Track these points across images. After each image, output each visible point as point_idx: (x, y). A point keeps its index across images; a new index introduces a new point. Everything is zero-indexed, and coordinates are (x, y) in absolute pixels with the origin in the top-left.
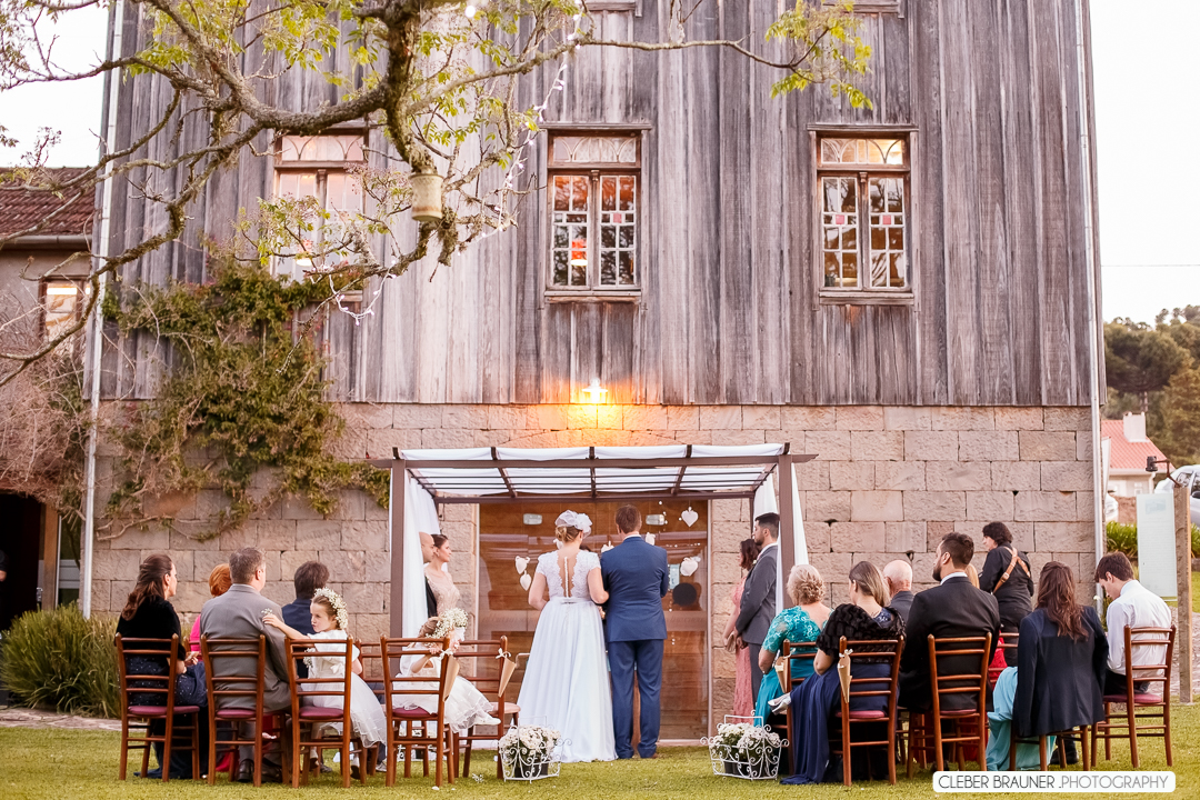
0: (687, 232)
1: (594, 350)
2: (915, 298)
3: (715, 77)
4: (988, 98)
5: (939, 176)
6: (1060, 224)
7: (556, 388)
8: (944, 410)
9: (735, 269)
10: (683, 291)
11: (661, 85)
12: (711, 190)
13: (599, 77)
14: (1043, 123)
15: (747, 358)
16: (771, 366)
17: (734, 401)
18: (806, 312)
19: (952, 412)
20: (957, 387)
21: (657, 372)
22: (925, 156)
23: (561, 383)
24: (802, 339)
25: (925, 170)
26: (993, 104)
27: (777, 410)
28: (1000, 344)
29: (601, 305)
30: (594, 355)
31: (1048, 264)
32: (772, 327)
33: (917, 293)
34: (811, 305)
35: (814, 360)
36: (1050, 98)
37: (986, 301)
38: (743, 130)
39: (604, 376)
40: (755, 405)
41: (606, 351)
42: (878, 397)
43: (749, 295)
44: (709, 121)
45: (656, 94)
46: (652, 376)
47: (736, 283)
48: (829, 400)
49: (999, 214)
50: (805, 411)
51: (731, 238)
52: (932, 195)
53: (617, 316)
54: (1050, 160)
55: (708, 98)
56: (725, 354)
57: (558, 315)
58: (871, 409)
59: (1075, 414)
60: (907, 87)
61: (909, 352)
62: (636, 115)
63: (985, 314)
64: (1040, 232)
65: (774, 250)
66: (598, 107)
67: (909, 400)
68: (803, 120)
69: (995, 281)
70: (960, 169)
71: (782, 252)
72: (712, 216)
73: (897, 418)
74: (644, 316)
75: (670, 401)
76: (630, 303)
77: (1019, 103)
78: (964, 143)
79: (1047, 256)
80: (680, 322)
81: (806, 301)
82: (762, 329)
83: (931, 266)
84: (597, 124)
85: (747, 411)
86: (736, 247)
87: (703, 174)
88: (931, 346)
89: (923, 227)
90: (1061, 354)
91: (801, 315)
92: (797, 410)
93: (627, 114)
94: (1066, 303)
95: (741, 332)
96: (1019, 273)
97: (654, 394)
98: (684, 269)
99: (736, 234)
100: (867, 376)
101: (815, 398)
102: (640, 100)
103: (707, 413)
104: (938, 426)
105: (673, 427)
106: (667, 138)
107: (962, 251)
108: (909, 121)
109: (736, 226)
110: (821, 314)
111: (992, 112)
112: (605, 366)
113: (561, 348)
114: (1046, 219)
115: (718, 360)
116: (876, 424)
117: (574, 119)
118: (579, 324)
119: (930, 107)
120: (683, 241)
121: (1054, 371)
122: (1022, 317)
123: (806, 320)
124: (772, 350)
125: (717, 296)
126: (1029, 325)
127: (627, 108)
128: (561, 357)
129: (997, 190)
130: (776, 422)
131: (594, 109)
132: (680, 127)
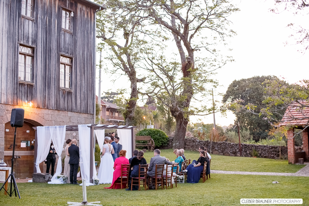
0: (41, 71)
1: (26, 94)
2: (73, 91)
3: (46, 40)
4: (83, 54)
5: (76, 67)
6: (91, 80)
7: (20, 102)
8: (76, 113)
9: (48, 81)
10: (40, 84)
11: (38, 39)
12: (45, 63)
13: (28, 34)
14: (90, 60)
15: (50, 99)
16: (53, 101)
17: (48, 108)
18: (58, 91)
19: (77, 113)
20: (78, 109)
21: (36, 101)
22: (74, 63)
23: (21, 101)
24: (57, 97)
25: (74, 66)
26: (84, 55)
27: (53, 111)
28: (83, 101)
29: (28, 85)
30: (26, 96)
31: (89, 87)
32: (53, 93)
33: (73, 90)
34: (59, 90)
35: (59, 101)
36: (91, 56)
37: (82, 93)
38: (50, 52)
39: (28, 100)
40: (51, 109)
41: (28, 95)
42: (67, 110)
43: (50, 86)
44: (45, 48)
45: (37, 40)
46: (35, 101)
47: (48, 83)
48: (61, 109)
49: (84, 76)
50: (57, 111)
51: (48, 74)
52: (75, 71)
53: (30, 88)
54: (90, 67)
55: (45, 43)
56: (47, 98)
57: (20, 86)
58: (66, 112)
59: (91, 115)
60: (73, 49)
61: (72, 101)
62: (34, 44)
63: (81, 95)
64: (89, 81)
65: (54, 78)
66: (28, 41)
67: (72, 111)
68: (58, 52)
69: (83, 89)
70: (79, 67)
71: (55, 78)
72: (45, 69)
73: (70, 114)
74: (34, 88)
75: (38, 107)
76: (32, 85)
77: (87, 56)
78: (80, 61)
79: (89, 85)
80: (40, 90)
81: (58, 89)
82: (52, 93)
83: (75, 85)
84: (27, 44)
85: (49, 110)
86: (48, 76)
87: (44, 59)
88: (75, 100)
89: (74, 77)
90: (91, 104)
91: (57, 92)
92: (56, 111)
93: (32, 44)
94: (91, 94)
95: (49, 94)
96: (86, 88)
97: (36, 105)
98: (41, 79)
99: (48, 73)
100: (66, 105)
101: (59, 109)
102: (35, 41)
103: (43, 110)
104: (75, 116)
105: (38, 113)
106: (38, 50)
107: (79, 82)
108: (73, 55)
109: (48, 71)
110: (60, 92)
111: (84, 57)
112: (28, 98)
113: (21, 93)
114: (89, 79)
115: (45, 99)
116: (67, 115)
117: (24, 42)
118: (24, 88)
119: (76, 54)
120: (41, 73)
121: (90, 107)
122: (86, 96)
123: (58, 93)
124: (53, 98)
125: (46, 86)
126: (87, 98)
127: (32, 42)
128: (21, 95)
129: (84, 72)
130: (53, 113)
131: (27, 41)
132: (41, 48)
